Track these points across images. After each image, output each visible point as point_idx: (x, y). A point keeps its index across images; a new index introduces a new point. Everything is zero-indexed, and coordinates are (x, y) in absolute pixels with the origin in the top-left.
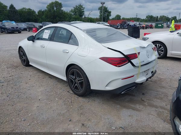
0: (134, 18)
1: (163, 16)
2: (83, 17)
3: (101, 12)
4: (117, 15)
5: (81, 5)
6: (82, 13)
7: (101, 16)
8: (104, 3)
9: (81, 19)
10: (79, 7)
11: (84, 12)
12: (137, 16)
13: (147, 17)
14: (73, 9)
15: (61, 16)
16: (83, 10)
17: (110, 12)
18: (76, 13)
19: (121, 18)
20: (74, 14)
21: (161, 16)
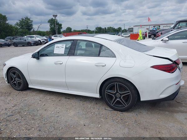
0: (85, 30)
1: (110, 27)
2: (32, 30)
3: (51, 25)
4: (68, 28)
5: (28, 17)
6: (30, 27)
7: (51, 28)
8: (56, 16)
9: (30, 33)
10: (25, 20)
11: (32, 25)
12: (87, 28)
13: (96, 29)
14: (19, 22)
15: (8, 31)
16: (31, 23)
17: (61, 25)
18: (22, 26)
19: (72, 30)
20: (21, 28)
21: (108, 28)
